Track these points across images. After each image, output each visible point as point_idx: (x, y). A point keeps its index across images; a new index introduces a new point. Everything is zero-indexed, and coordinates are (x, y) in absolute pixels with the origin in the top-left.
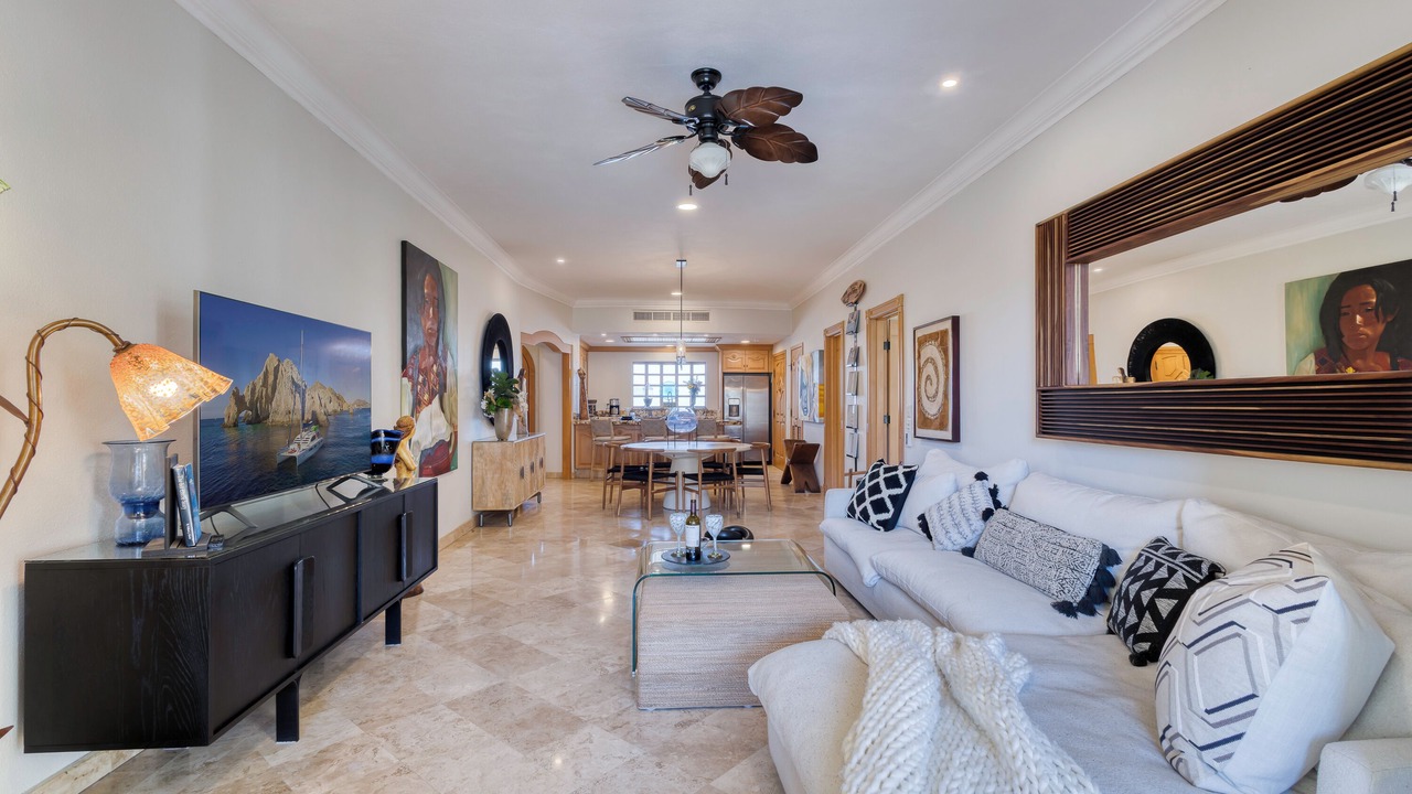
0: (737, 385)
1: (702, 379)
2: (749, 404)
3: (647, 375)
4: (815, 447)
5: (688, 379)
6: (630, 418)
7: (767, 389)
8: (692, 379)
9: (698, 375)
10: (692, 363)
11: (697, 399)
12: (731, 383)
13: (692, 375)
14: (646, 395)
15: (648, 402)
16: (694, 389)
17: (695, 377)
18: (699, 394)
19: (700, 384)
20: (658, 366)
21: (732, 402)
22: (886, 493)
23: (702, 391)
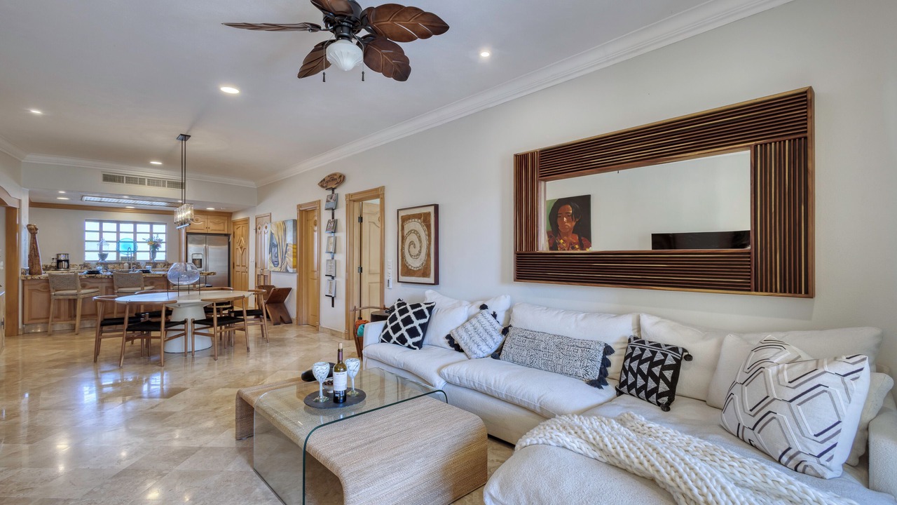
0: (200, 243)
1: (163, 237)
2: (211, 257)
3: (101, 232)
4: (288, 291)
5: (147, 237)
6: (97, 272)
7: (227, 246)
8: (152, 237)
9: (158, 233)
10: (151, 224)
11: (157, 254)
12: (194, 242)
13: (151, 233)
14: (101, 250)
15: (103, 256)
16: (155, 246)
17: (154, 235)
18: (160, 249)
19: (160, 241)
20: (115, 225)
21: (195, 257)
22: (417, 323)
23: (163, 247)
